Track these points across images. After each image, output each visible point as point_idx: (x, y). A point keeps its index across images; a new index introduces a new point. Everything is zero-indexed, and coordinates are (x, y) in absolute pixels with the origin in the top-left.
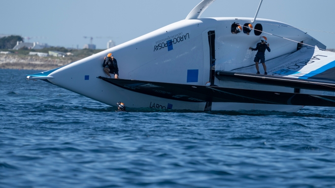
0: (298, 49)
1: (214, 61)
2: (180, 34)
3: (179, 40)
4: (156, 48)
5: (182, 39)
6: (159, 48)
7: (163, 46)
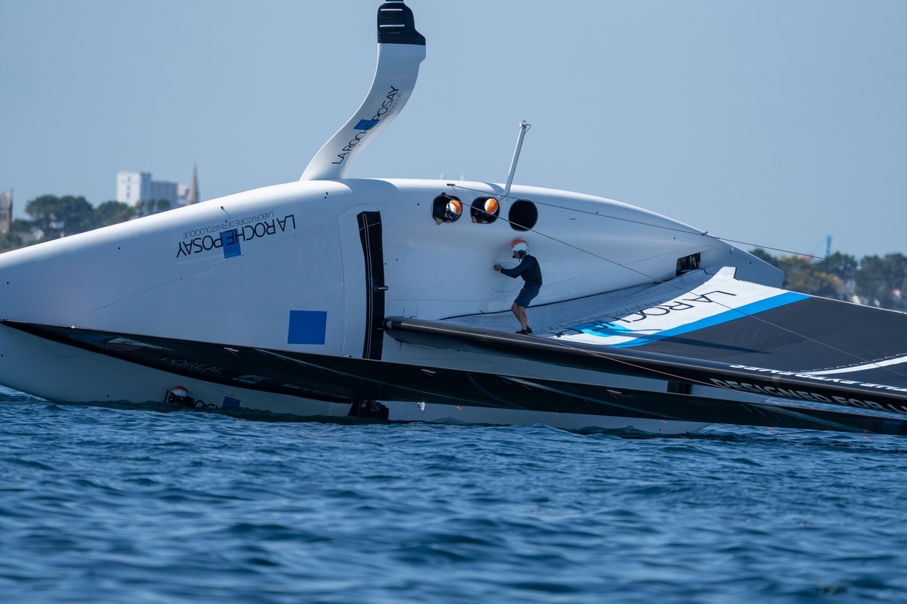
0: (679, 273)
1: (382, 292)
2: (266, 215)
3: (260, 230)
4: (184, 249)
5: (271, 230)
6: (195, 248)
7: (208, 243)
